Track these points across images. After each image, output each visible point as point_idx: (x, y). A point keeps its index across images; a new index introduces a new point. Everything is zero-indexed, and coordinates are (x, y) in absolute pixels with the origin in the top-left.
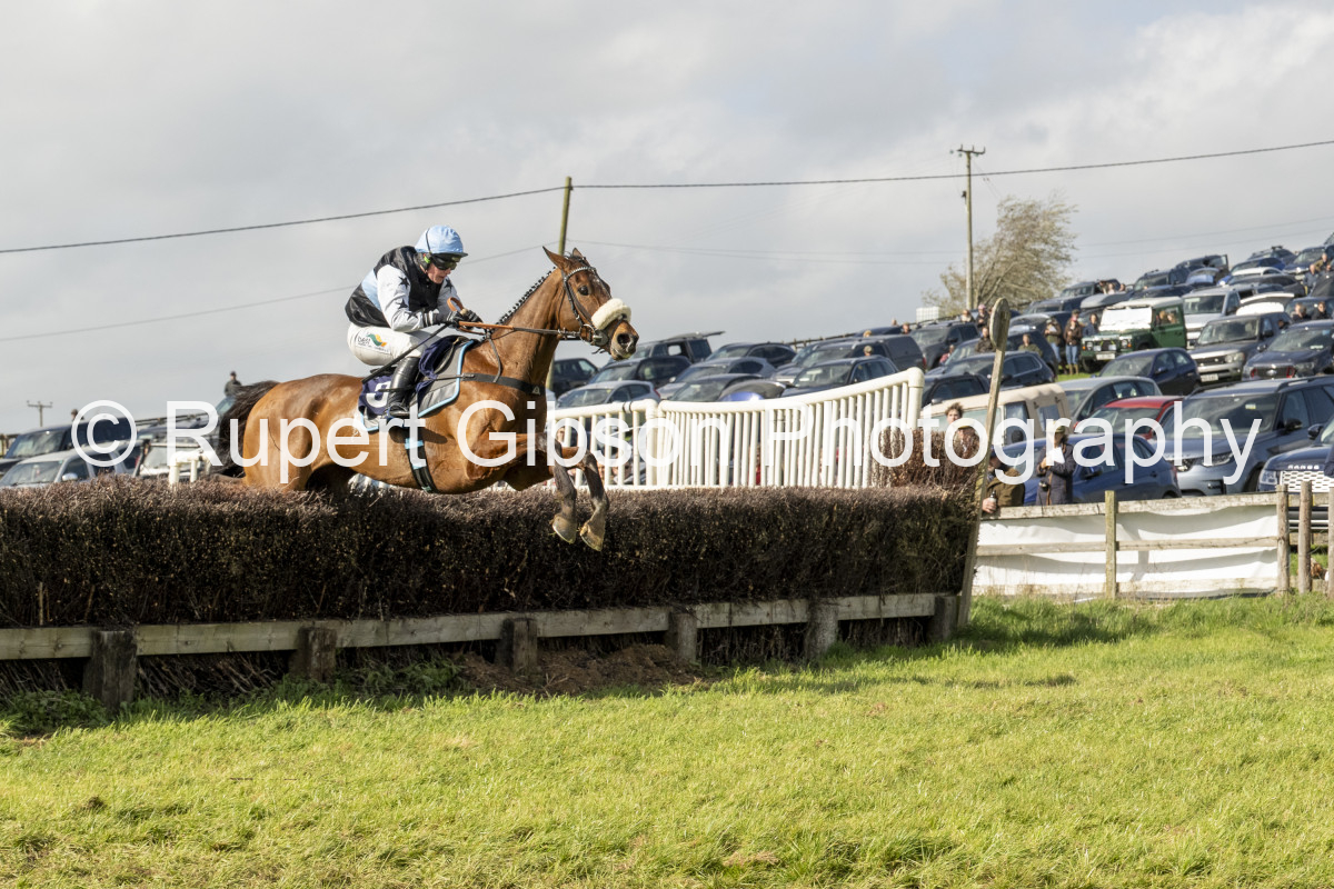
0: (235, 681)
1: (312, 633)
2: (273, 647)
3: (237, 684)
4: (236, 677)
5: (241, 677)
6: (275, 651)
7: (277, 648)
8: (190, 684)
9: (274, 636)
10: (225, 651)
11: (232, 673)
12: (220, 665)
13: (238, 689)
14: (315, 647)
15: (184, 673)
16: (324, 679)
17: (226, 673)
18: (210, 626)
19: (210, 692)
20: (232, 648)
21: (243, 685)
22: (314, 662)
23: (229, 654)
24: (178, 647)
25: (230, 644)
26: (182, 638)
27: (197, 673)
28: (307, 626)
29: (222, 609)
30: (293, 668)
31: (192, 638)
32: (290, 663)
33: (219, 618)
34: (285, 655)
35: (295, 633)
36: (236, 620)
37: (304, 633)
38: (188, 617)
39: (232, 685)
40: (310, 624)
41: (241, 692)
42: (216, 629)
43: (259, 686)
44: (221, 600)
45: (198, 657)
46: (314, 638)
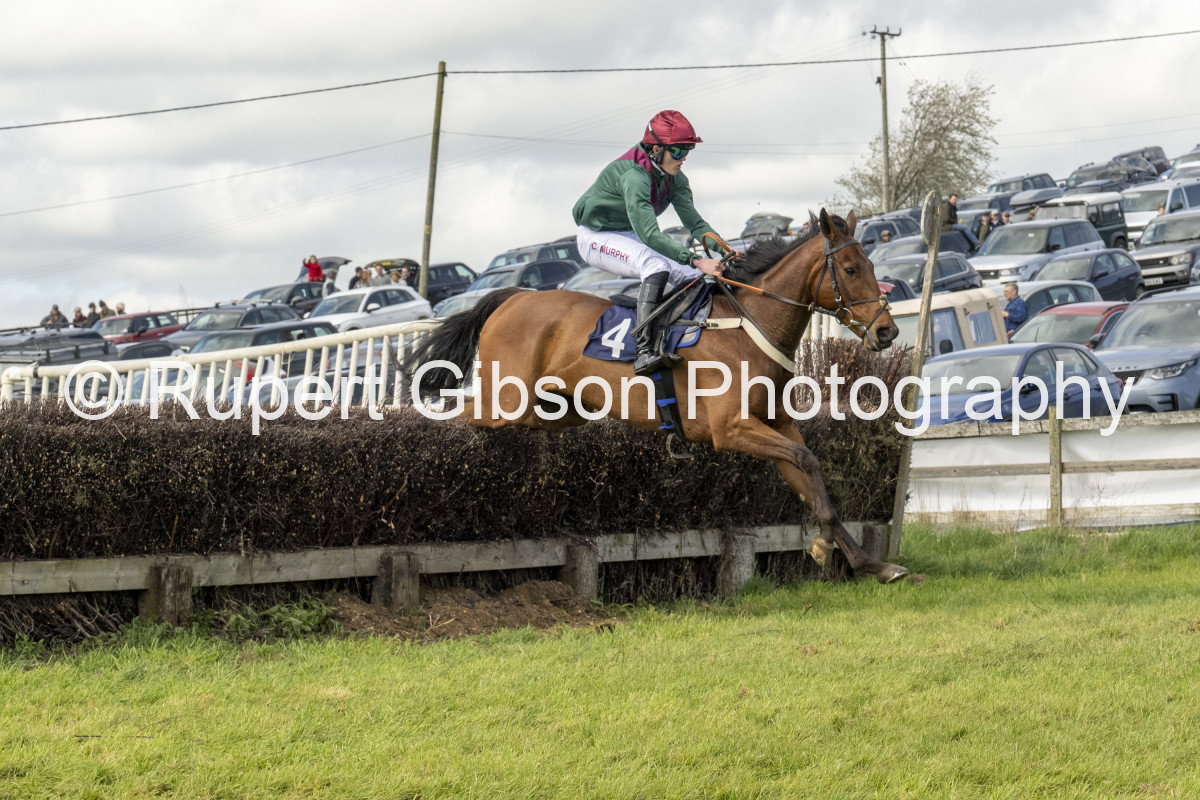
0: (78, 625)
1: (165, 571)
2: (121, 586)
3: (80, 628)
4: (80, 620)
5: (85, 619)
6: (124, 591)
7: (125, 588)
8: (27, 628)
9: (122, 574)
10: (66, 590)
11: (74, 615)
12: (62, 606)
13: (81, 634)
14: (169, 586)
15: (21, 617)
16: (179, 622)
17: (68, 615)
18: (49, 562)
19: (50, 638)
20: (75, 588)
21: (88, 629)
22: (168, 602)
23: (71, 595)
24: (13, 586)
25: (72, 583)
26: (18, 576)
27: (36, 615)
28: (159, 563)
29: (64, 545)
30: (143, 610)
31: (27, 577)
32: (141, 604)
33: (61, 554)
34: (136, 595)
35: (146, 571)
36: (80, 556)
37: (156, 571)
38: (23, 553)
39: (75, 629)
40: (163, 559)
41: (84, 637)
42: (57, 565)
43: (106, 630)
44: (62, 535)
45: (37, 598)
46: (167, 576)
